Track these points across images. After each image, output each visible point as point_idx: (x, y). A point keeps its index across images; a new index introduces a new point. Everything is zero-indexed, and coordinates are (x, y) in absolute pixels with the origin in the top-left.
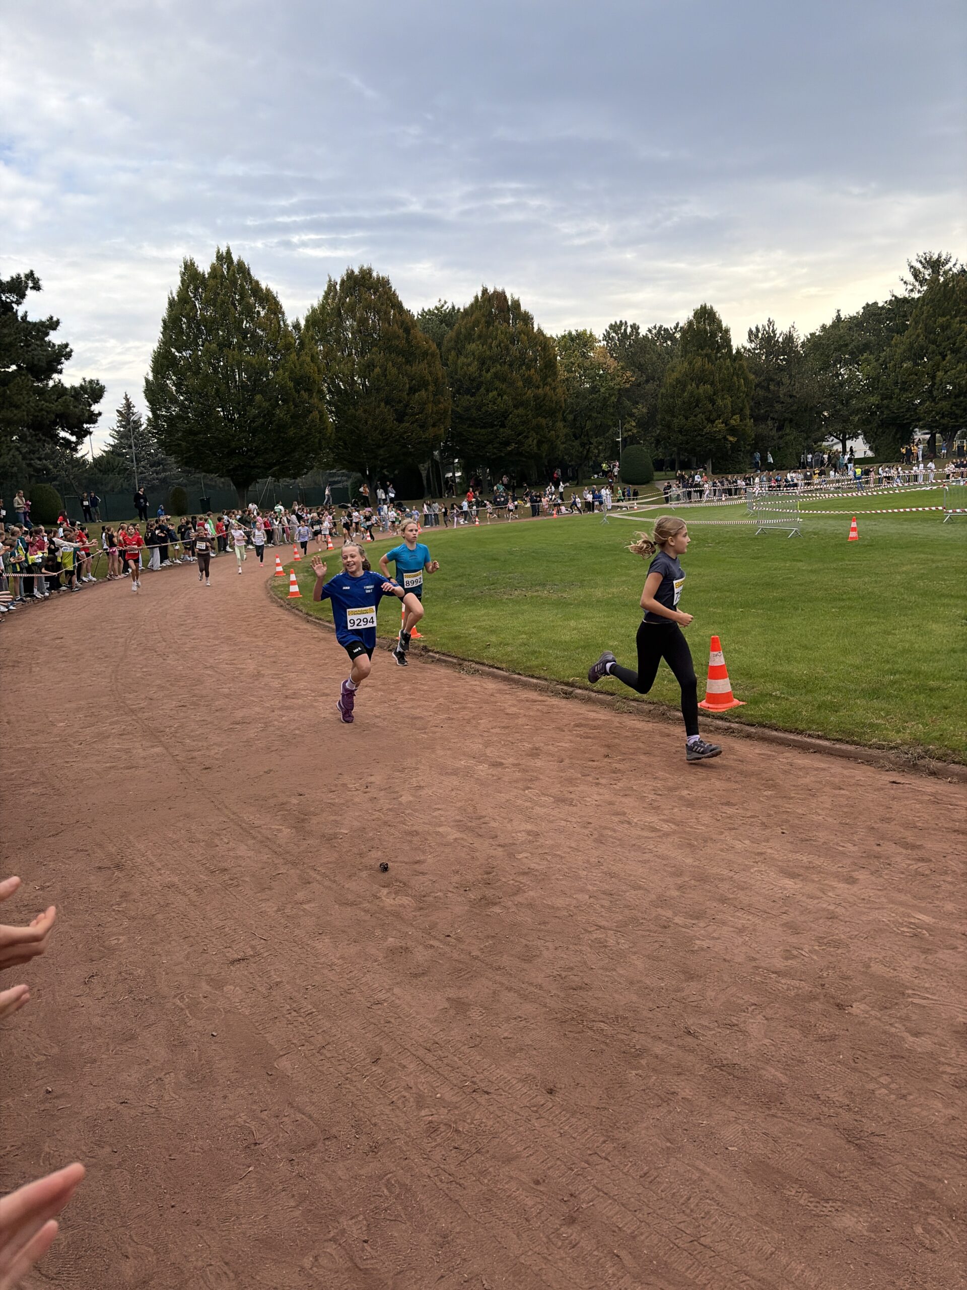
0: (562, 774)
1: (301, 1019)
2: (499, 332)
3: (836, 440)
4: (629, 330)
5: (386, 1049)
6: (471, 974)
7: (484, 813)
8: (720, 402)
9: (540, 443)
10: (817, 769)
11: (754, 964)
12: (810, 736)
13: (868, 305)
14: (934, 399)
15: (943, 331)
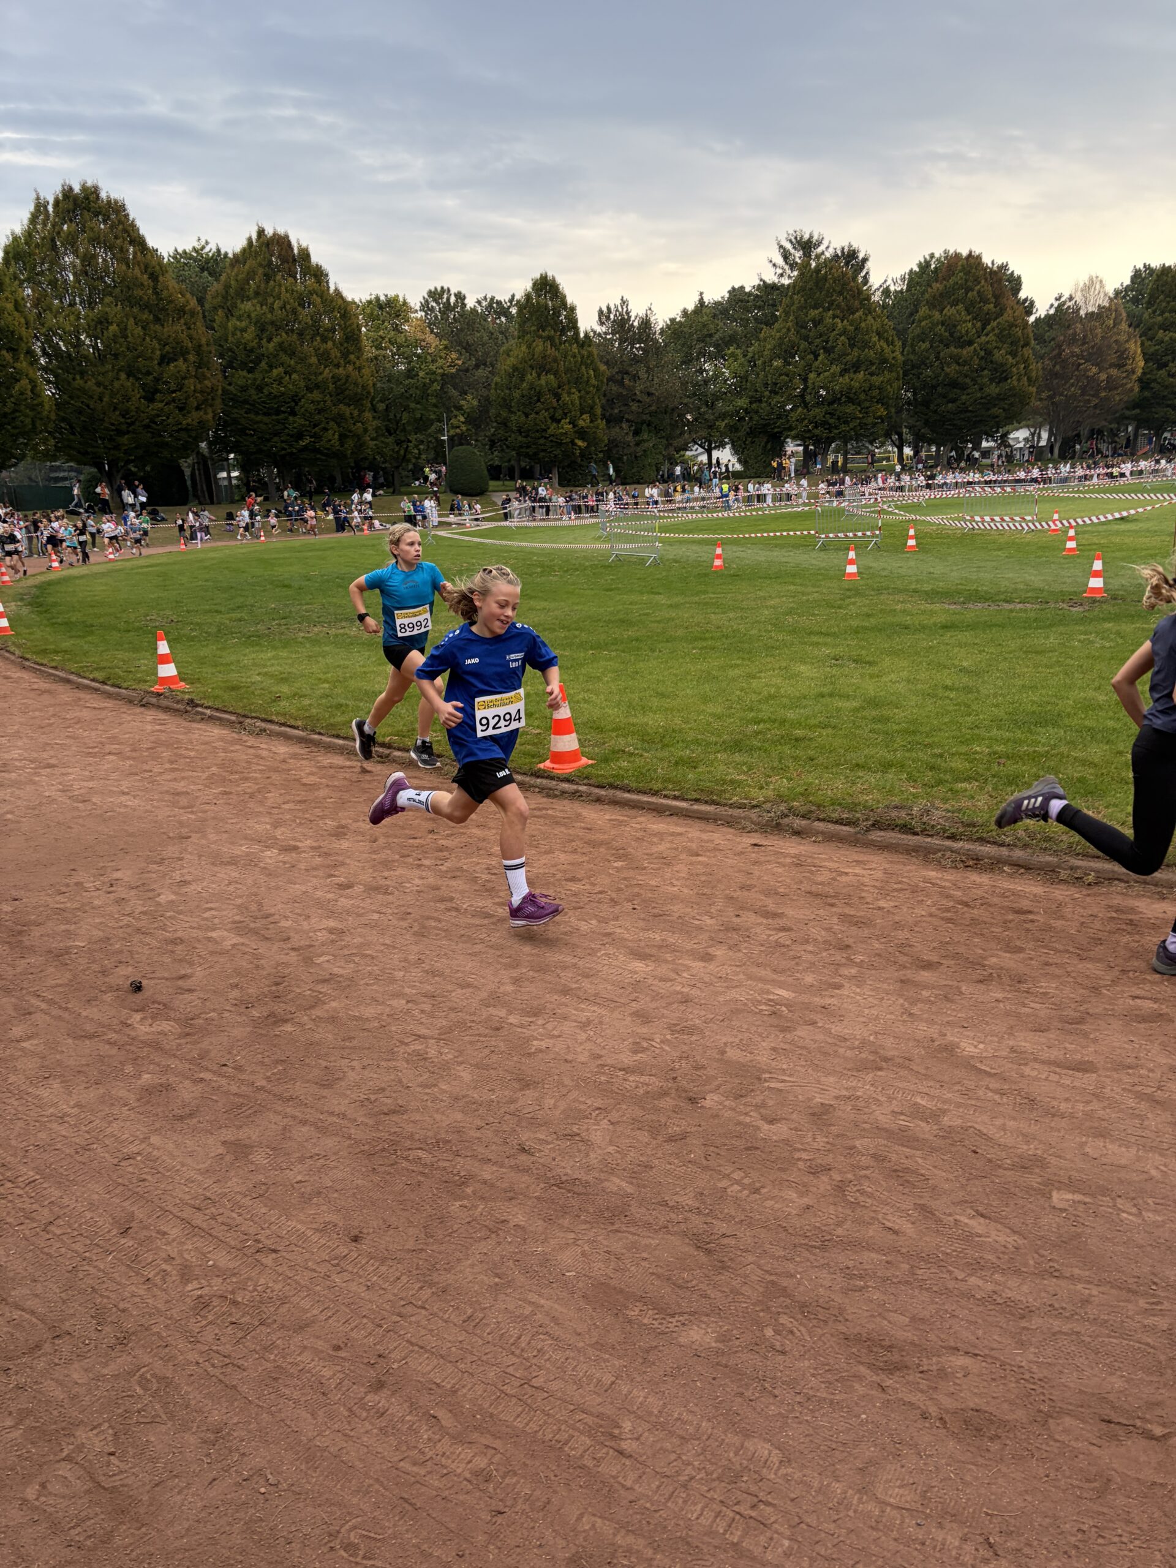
0: (374, 856)
1: (19, 1191)
2: (283, 289)
3: (700, 450)
4: (453, 299)
5: (140, 1214)
6: (254, 1109)
7: (272, 911)
8: (565, 397)
9: (343, 437)
10: (673, 834)
11: (600, 1062)
12: (665, 796)
13: (733, 288)
14: (806, 405)
15: (815, 326)
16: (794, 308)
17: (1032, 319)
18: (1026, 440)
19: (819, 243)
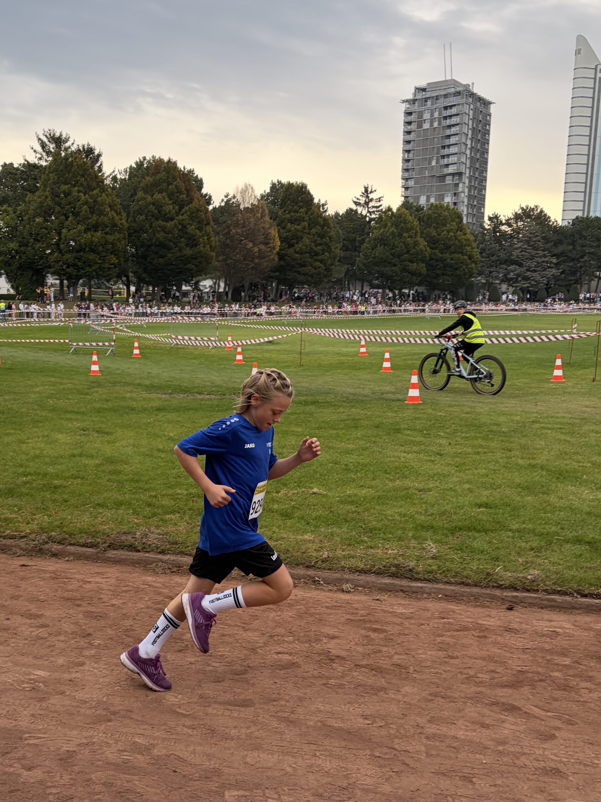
13: (5, 164)
14: (60, 251)
15: (66, 197)
16: (49, 182)
17: (211, 208)
18: (211, 287)
19: (67, 140)
